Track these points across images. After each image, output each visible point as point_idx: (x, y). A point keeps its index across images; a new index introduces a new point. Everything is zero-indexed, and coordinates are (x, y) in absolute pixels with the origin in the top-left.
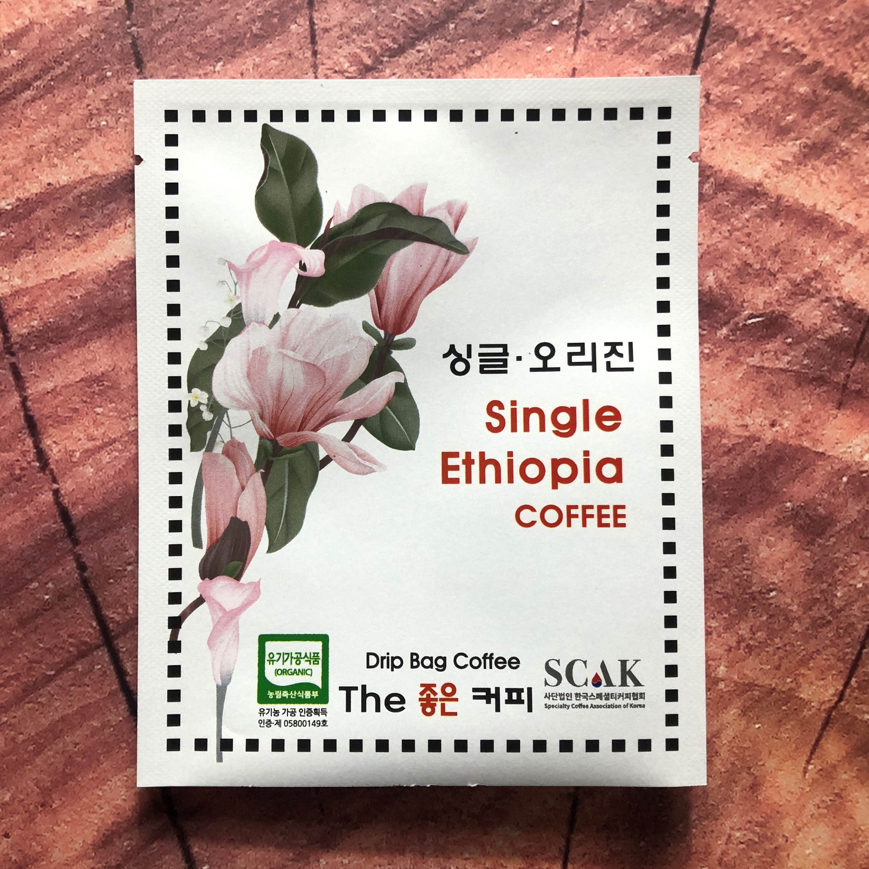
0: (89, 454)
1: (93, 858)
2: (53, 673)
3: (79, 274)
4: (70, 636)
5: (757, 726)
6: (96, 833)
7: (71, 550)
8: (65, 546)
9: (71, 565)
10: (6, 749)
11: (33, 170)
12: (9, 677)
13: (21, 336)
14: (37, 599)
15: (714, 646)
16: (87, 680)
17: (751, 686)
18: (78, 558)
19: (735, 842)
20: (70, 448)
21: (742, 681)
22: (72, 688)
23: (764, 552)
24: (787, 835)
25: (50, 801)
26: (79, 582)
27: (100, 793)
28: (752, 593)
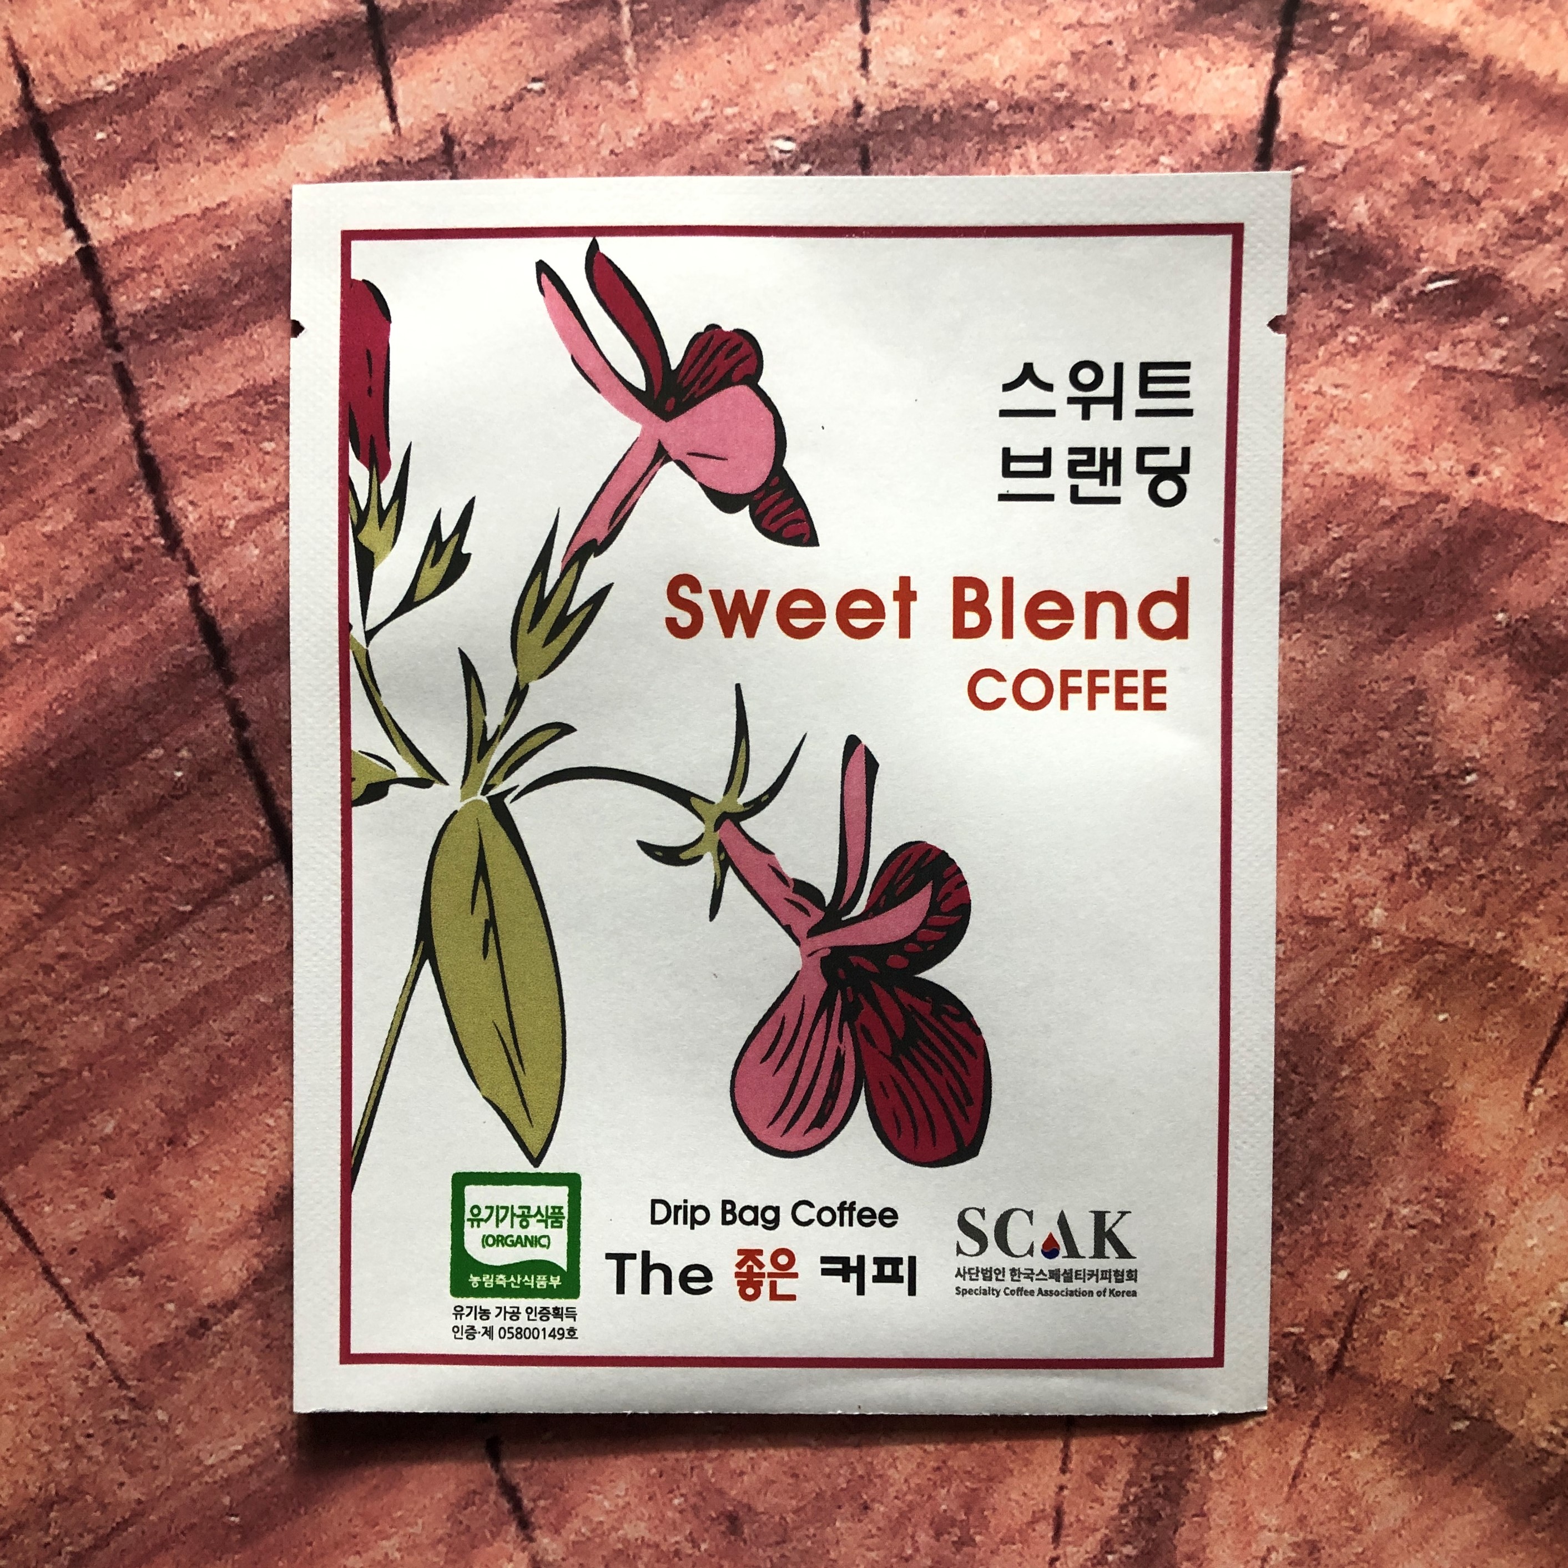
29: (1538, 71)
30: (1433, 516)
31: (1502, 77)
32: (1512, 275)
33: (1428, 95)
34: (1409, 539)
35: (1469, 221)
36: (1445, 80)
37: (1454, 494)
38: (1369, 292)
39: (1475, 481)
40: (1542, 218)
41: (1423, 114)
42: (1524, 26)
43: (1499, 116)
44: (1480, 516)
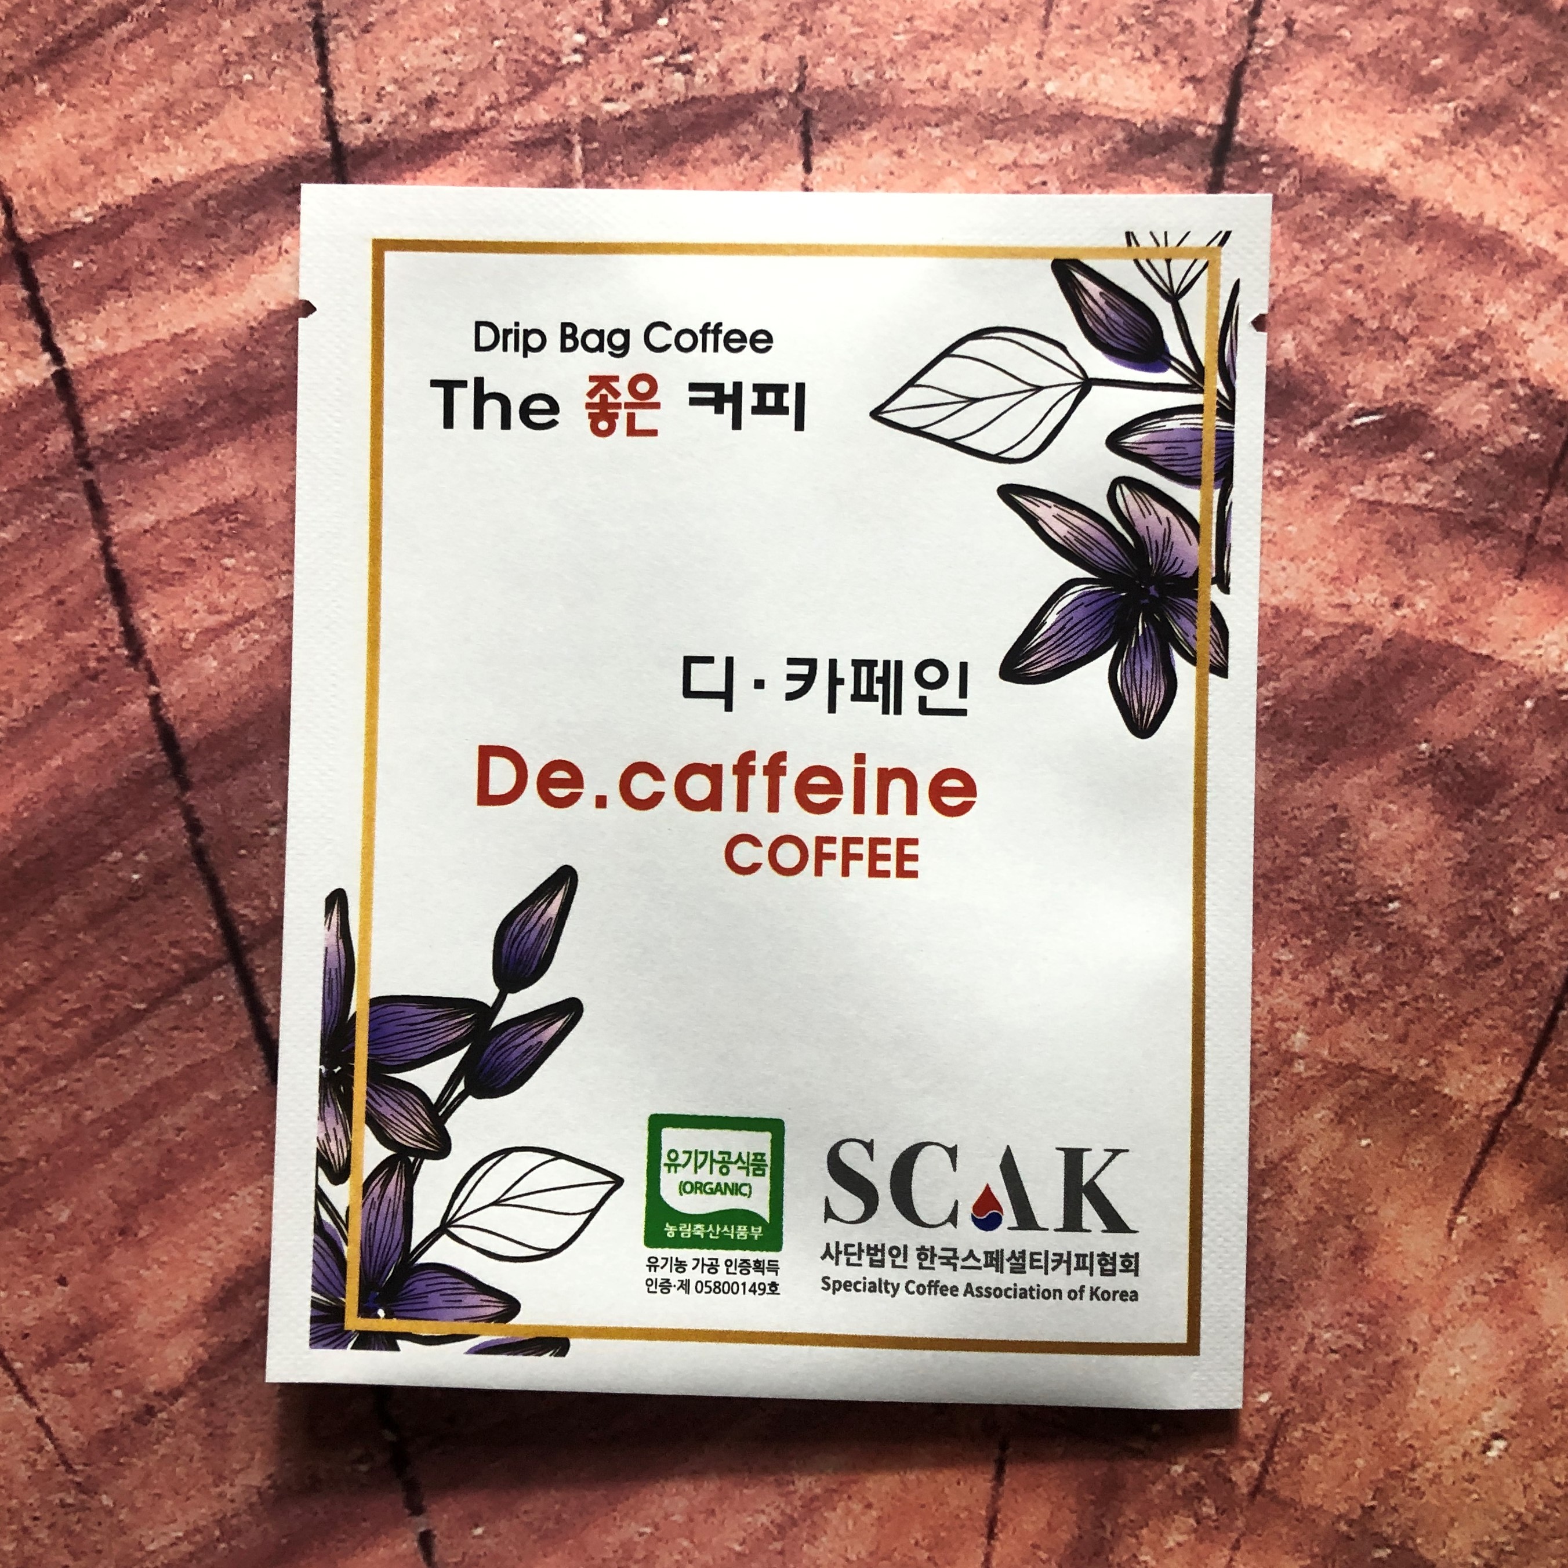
0: (211, 635)
1: (204, 1327)
2: (142, 1006)
3: (200, 332)
4: (173, 944)
5: (1364, 1142)
6: (209, 1284)
7: (176, 798)
8: (168, 791)
9: (176, 823)
10: (63, 1134)
11: (129, 156)
12: (72, 1011)
13: (104, 435)
14: (120, 880)
15: (1286, 995)
16: (199, 1021)
17: (1353, 1069)
18: (188, 812)
19: (1322, 1350)
20: (180, 626)
21: (1336, 1061)
22: (176, 1033)
23: (1377, 831)
24: (1415, 1339)
25: (135, 1226)
26: (188, 852)
27: (217, 1215)
28: (1355, 904)
29: (1464, 214)
30: (1357, 647)
31: (1429, 218)
32: (1439, 410)
33: (1356, 235)
34: (1332, 669)
35: (1397, 358)
36: (1373, 221)
37: (1378, 625)
38: (1295, 427)
39: (1398, 613)
40: (1469, 355)
41: (1352, 253)
42: (1451, 169)
43: (1427, 255)
44: (1403, 647)
